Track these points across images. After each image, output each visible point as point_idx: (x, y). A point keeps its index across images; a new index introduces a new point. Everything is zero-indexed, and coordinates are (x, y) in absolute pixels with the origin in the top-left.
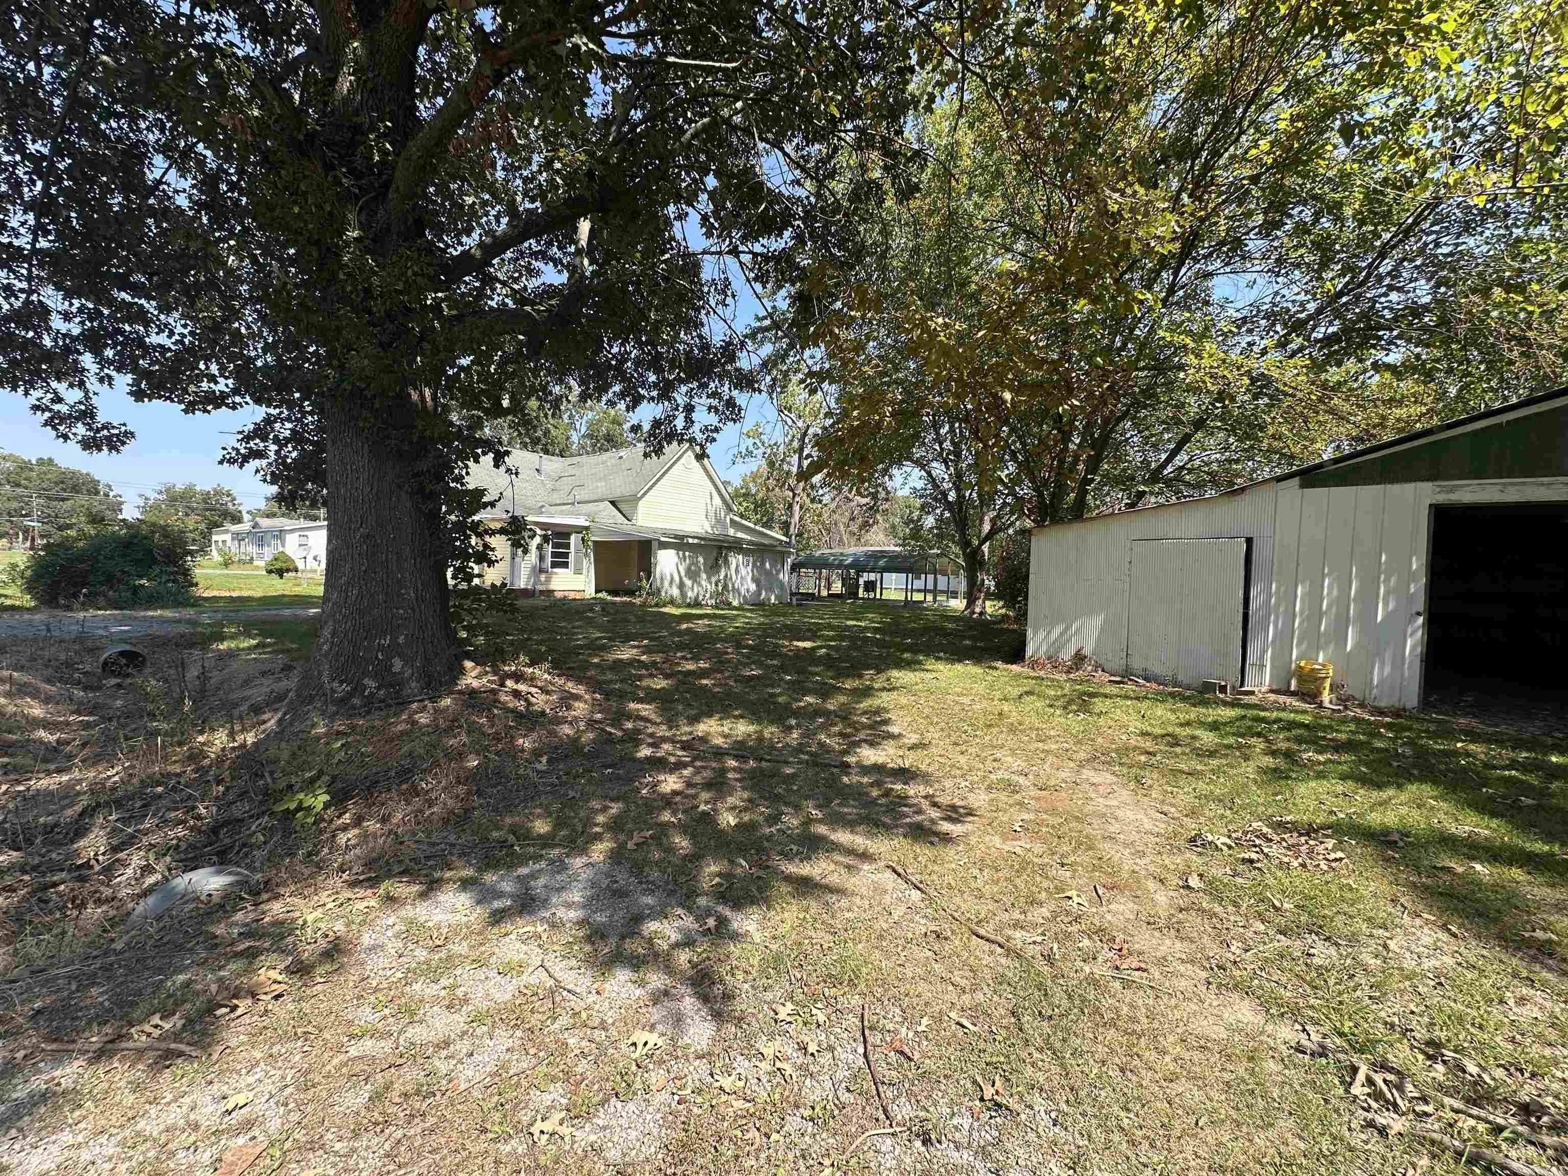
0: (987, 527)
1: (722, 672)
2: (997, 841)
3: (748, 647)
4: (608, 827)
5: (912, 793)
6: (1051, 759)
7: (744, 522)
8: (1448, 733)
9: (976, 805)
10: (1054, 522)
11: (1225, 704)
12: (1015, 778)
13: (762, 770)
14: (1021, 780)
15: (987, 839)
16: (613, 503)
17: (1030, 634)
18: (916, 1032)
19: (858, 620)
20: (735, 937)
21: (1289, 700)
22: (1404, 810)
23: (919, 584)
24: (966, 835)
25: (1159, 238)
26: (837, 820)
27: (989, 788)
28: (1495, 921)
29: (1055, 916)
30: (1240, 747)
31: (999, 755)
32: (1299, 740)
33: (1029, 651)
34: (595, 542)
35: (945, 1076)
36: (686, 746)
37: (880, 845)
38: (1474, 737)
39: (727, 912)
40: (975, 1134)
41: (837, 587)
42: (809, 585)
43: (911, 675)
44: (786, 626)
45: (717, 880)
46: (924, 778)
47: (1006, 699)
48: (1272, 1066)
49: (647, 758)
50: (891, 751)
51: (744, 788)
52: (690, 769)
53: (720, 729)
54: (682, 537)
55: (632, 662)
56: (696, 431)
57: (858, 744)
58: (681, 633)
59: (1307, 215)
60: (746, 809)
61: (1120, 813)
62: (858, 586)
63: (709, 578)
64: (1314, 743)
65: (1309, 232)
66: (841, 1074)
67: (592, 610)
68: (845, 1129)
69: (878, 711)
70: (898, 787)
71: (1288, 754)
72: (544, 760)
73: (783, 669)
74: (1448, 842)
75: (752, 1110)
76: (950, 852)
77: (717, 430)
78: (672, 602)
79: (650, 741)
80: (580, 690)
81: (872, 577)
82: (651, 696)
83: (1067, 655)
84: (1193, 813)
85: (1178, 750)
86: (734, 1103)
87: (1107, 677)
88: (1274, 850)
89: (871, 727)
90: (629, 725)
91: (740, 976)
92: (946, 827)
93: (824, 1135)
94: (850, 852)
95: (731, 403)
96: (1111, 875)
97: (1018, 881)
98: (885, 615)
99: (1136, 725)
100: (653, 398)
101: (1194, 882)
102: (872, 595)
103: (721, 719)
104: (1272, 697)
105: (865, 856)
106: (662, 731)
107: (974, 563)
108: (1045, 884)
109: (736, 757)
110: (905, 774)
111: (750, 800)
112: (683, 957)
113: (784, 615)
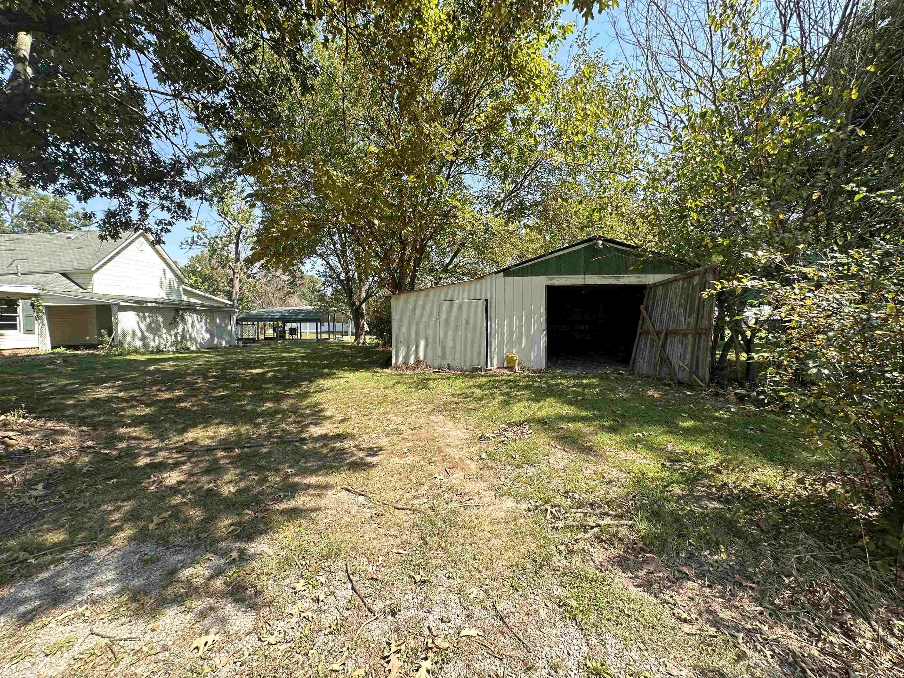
0: (363, 295)
1: (195, 396)
2: (397, 460)
3: (213, 377)
4: (125, 520)
5: (347, 446)
6: (415, 414)
7: (195, 291)
8: (554, 377)
9: (382, 445)
10: (401, 292)
11: (482, 376)
12: (399, 427)
13: (246, 454)
14: (403, 427)
15: (392, 460)
16: (64, 275)
17: (393, 352)
18: (377, 566)
19: (289, 352)
20: (253, 557)
21: (504, 371)
22: (547, 409)
23: (325, 328)
24: (381, 461)
25: (447, 153)
26: (304, 472)
27: (388, 435)
28: (576, 443)
29: (431, 488)
30: (491, 394)
31: (389, 417)
32: (511, 387)
33: (394, 361)
34: (46, 307)
35: (396, 580)
36: (179, 450)
37: (335, 478)
38: (563, 377)
39: (243, 545)
40: (416, 600)
41: (270, 333)
42: (250, 332)
43: (331, 381)
44: (239, 361)
45: (232, 527)
46: (351, 436)
47: (387, 388)
48: (521, 520)
49: (147, 465)
50: (330, 426)
51: (235, 468)
52: (189, 465)
53: (206, 434)
54: (141, 302)
55: (109, 400)
56: (151, 222)
57: (307, 426)
58: (150, 373)
59: (499, 154)
60: (241, 480)
61: (450, 433)
62: (284, 332)
63: (169, 332)
64: (515, 388)
65: (499, 161)
66: (341, 604)
67: (52, 363)
68: (350, 629)
69: (316, 405)
70: (338, 445)
71: (508, 394)
72: (40, 486)
73: (244, 388)
74: (561, 418)
75: (293, 646)
76: (375, 471)
77: (170, 224)
78: (136, 351)
79: (146, 452)
80: (64, 426)
81: (294, 325)
82: (137, 421)
83: (412, 361)
84: (478, 427)
85: (468, 399)
86: (280, 648)
87: (432, 370)
88: (509, 435)
89: (312, 415)
90: (123, 445)
91: (264, 577)
92: (369, 459)
93: (340, 637)
94: (319, 487)
95: (181, 206)
96: (452, 462)
97: (411, 477)
98: (308, 348)
99: (449, 391)
100: (105, 194)
101: (484, 456)
102: (295, 337)
103: (204, 427)
104: (498, 370)
105: (327, 487)
106: (155, 444)
107: (358, 315)
108: (424, 474)
109: (224, 450)
110: (340, 437)
111: (242, 474)
112: (219, 583)
113: (235, 353)
